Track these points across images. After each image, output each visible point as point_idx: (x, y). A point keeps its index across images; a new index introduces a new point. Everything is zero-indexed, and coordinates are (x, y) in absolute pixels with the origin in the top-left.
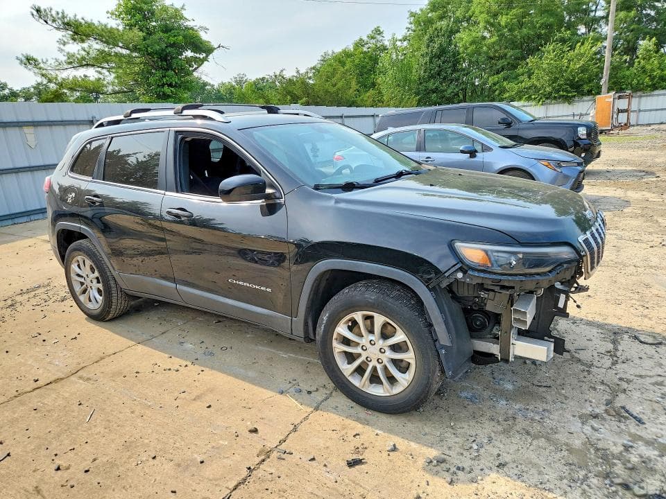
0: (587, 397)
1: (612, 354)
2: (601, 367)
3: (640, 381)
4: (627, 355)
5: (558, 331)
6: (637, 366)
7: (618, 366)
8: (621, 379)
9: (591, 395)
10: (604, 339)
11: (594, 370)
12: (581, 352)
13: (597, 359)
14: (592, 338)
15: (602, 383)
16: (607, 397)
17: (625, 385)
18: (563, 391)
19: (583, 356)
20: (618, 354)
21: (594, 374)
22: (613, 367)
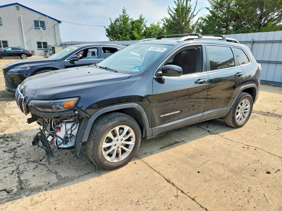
0: (24, 150)
1: (19, 173)
2: (23, 164)
3: (5, 166)
4: (13, 176)
5: (53, 172)
6: (7, 172)
7: (16, 168)
8: (13, 163)
9: (23, 151)
10: (27, 181)
11: (26, 161)
12: (35, 166)
13: (26, 167)
14: (33, 178)
15: (20, 158)
16: (17, 154)
17: (12, 161)
18: (33, 148)
19: (33, 165)
20: (17, 175)
21: (25, 159)
22: (18, 166)
